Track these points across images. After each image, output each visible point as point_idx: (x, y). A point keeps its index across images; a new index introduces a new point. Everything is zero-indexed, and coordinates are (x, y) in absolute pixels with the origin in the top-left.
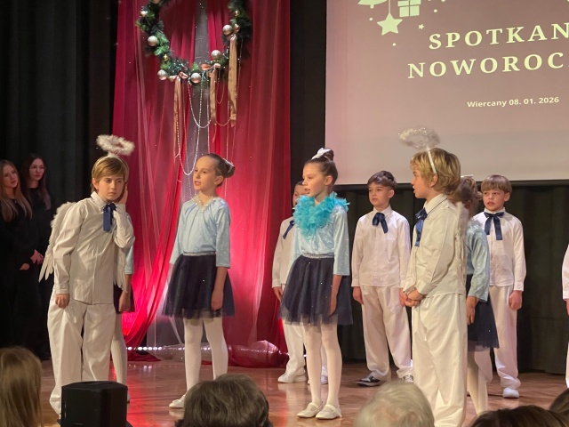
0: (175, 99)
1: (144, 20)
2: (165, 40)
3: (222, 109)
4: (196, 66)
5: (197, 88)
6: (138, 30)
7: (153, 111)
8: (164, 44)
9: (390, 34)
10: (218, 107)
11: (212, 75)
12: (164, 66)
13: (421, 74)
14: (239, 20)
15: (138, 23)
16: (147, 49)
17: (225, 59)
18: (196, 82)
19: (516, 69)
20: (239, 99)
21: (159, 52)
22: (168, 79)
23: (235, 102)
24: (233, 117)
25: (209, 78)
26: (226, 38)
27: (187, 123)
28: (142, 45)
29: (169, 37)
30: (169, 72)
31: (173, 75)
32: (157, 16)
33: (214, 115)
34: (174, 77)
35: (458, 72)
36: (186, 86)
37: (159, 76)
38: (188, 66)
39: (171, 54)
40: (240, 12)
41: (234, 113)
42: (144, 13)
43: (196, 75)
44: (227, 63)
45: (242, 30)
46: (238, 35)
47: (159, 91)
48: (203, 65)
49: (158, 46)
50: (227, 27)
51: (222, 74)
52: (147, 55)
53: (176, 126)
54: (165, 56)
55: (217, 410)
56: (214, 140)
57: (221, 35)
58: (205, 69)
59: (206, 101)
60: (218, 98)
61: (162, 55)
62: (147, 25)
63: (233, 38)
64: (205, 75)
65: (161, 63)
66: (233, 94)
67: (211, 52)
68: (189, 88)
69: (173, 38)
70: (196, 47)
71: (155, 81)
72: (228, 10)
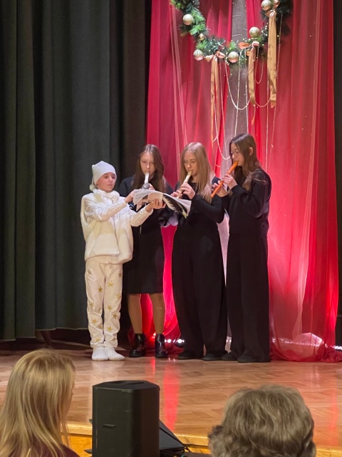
0: (212, 80)
2: (201, 18)
3: (261, 89)
4: (233, 45)
5: (235, 67)
6: (173, 9)
7: (190, 94)
8: (200, 22)
10: (257, 87)
11: (251, 54)
12: (200, 45)
15: (173, 1)
17: (264, 36)
18: (233, 61)
20: (279, 79)
21: (194, 31)
22: (204, 60)
23: (274, 82)
24: (273, 97)
25: (247, 57)
26: (265, 14)
27: (224, 104)
29: (205, 15)
30: (205, 52)
31: (208, 54)
33: (253, 95)
34: (210, 57)
36: (223, 66)
37: (194, 56)
38: (225, 44)
39: (207, 33)
41: (274, 93)
43: (233, 54)
44: (266, 40)
45: (281, 5)
46: (277, 10)
47: (194, 71)
48: (241, 44)
49: (190, 27)
50: (266, 2)
51: (261, 52)
52: (182, 35)
53: (213, 108)
54: (201, 35)
55: (262, 423)
56: (253, 122)
57: (260, 11)
58: (242, 48)
59: (244, 82)
60: (257, 77)
61: (197, 35)
62: (182, 2)
63: (273, 14)
64: (243, 54)
65: (197, 42)
66: (272, 73)
67: (249, 29)
68: (226, 69)
69: (209, 15)
70: (234, 24)
71: (192, 62)
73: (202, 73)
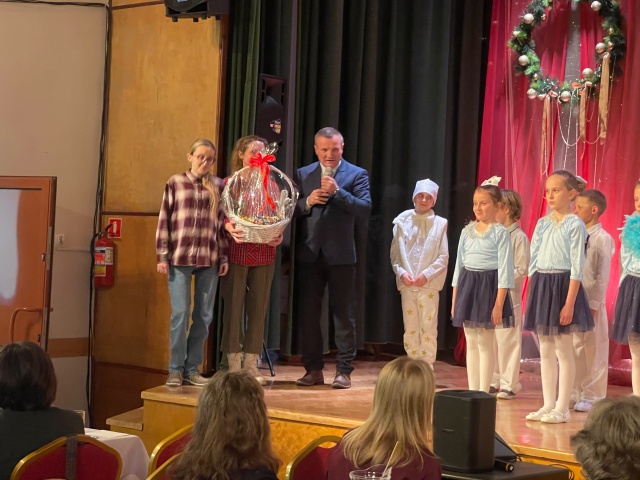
0: (544, 116)
1: (516, 41)
2: (535, 58)
3: (591, 128)
4: (566, 85)
5: (567, 106)
6: (510, 50)
7: (521, 130)
8: (534, 63)
10: (587, 124)
11: (583, 94)
12: (534, 85)
14: (612, 38)
15: (509, 43)
16: (518, 69)
17: (597, 77)
18: (565, 100)
20: (609, 116)
21: (529, 71)
22: (537, 98)
23: (605, 120)
24: (603, 135)
25: (580, 96)
26: (598, 56)
27: (554, 141)
28: (513, 65)
29: (539, 56)
30: (539, 91)
31: (541, 93)
32: (529, 36)
33: (583, 133)
34: (543, 96)
36: (555, 105)
37: (528, 95)
38: (557, 84)
39: (541, 73)
40: (615, 30)
41: (604, 130)
42: (516, 33)
43: (566, 94)
44: (598, 81)
45: (615, 48)
46: (611, 52)
47: (527, 110)
48: (574, 84)
49: (525, 68)
50: (600, 45)
51: (593, 92)
52: (517, 75)
53: (544, 143)
54: (536, 75)
56: (582, 158)
57: (593, 53)
58: (575, 88)
59: (576, 119)
60: (588, 116)
61: (532, 75)
62: (518, 44)
63: (606, 56)
64: (575, 93)
65: (530, 82)
66: (603, 111)
67: (582, 69)
68: (558, 107)
69: (544, 57)
70: (567, 66)
71: (525, 100)
72: (602, 28)
73: (534, 111)
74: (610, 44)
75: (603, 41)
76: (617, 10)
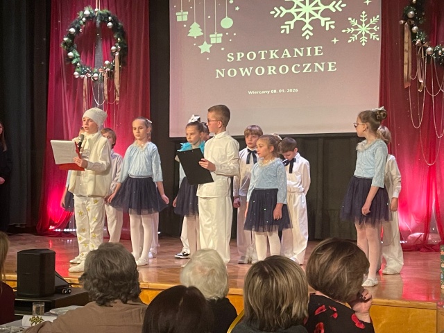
0: (84, 89)
1: (65, 43)
2: (78, 55)
3: (111, 95)
4: (96, 70)
5: (97, 82)
6: (62, 49)
7: (71, 96)
8: (77, 57)
9: (206, 52)
10: (108, 93)
11: (105, 75)
12: (77, 70)
13: (223, 76)
14: (120, 44)
15: (62, 45)
16: (67, 60)
17: (112, 66)
18: (96, 79)
19: (275, 73)
20: (120, 88)
21: (74, 62)
22: (79, 77)
23: (118, 91)
24: (117, 99)
25: (104, 77)
26: (113, 54)
27: (91, 102)
28: (64, 58)
29: (80, 53)
30: (80, 73)
31: (82, 74)
32: (73, 41)
33: (107, 97)
34: (83, 76)
35: (243, 75)
36: (90, 81)
37: (74, 75)
38: (91, 70)
39: (81, 63)
40: (121, 39)
41: (118, 96)
42: (66, 39)
43: (96, 75)
44: (114, 68)
45: (122, 49)
46: (120, 52)
47: (75, 84)
48: (100, 70)
49: (73, 58)
50: (113, 48)
51: (111, 74)
52: (67, 63)
54: (78, 64)
57: (110, 52)
58: (101, 72)
59: (102, 90)
60: (109, 88)
61: (76, 64)
62: (67, 46)
63: (117, 54)
64: (101, 75)
65: (75, 68)
66: (117, 86)
67: (104, 62)
68: (92, 83)
69: (82, 54)
70: (96, 59)
71: (73, 78)
72: (114, 38)
73: (78, 85)
74: (119, 47)
75: (115, 46)
76: (122, 27)
